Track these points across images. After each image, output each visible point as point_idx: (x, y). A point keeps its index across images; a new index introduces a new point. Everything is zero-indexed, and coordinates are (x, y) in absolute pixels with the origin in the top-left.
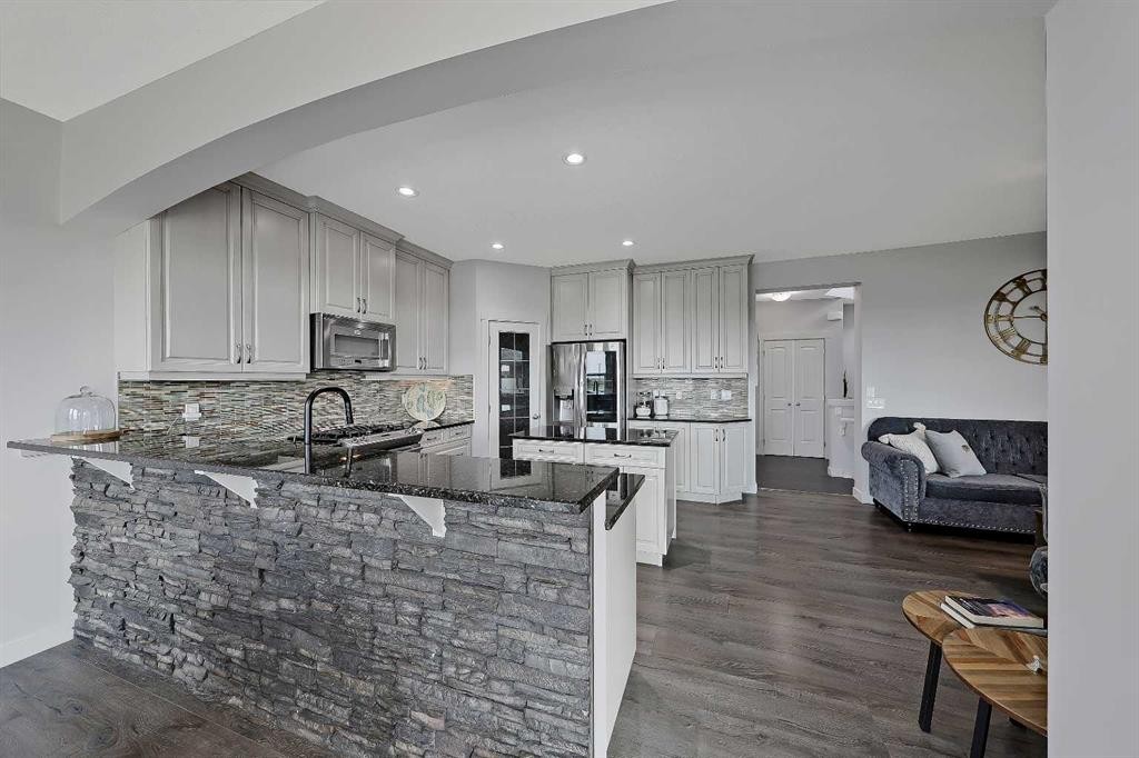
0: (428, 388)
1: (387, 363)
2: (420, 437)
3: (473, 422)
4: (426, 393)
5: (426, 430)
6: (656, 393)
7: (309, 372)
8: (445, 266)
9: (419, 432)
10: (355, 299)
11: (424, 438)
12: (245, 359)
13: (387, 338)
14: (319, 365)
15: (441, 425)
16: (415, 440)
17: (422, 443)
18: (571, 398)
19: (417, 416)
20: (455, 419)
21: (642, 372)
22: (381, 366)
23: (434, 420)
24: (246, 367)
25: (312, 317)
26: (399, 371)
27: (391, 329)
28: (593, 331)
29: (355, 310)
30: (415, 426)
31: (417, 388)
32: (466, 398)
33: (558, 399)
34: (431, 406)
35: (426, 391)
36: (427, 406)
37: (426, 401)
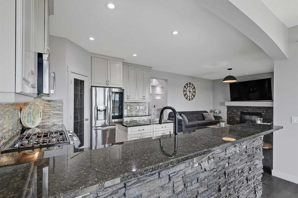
0: (32, 107)
18: (105, 110)
28: (109, 83)
34: (34, 118)
35: (32, 109)
36: (32, 119)
37: (32, 115)
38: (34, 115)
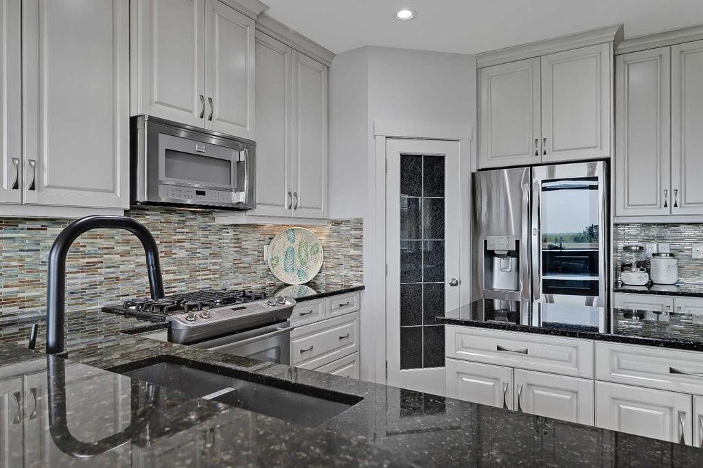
0: (299, 237)
1: (241, 197)
2: (289, 311)
3: (362, 288)
4: (295, 246)
5: (299, 300)
6: (651, 248)
7: (128, 207)
8: (324, 60)
9: (288, 303)
10: (197, 98)
11: (295, 313)
12: (26, 182)
13: (243, 159)
14: (142, 197)
15: (318, 292)
16: (282, 316)
17: (294, 321)
18: (515, 254)
19: (284, 277)
20: (336, 282)
21: (630, 212)
22: (235, 201)
23: (308, 284)
24: (29, 196)
25: (133, 121)
26: (259, 210)
27: (250, 146)
28: (547, 148)
29: (197, 114)
30: (282, 293)
31: (284, 238)
32: (352, 252)
33: (490, 255)
34: (303, 263)
35: (297, 242)
36: (298, 264)
37: (296, 255)
38: (303, 254)
